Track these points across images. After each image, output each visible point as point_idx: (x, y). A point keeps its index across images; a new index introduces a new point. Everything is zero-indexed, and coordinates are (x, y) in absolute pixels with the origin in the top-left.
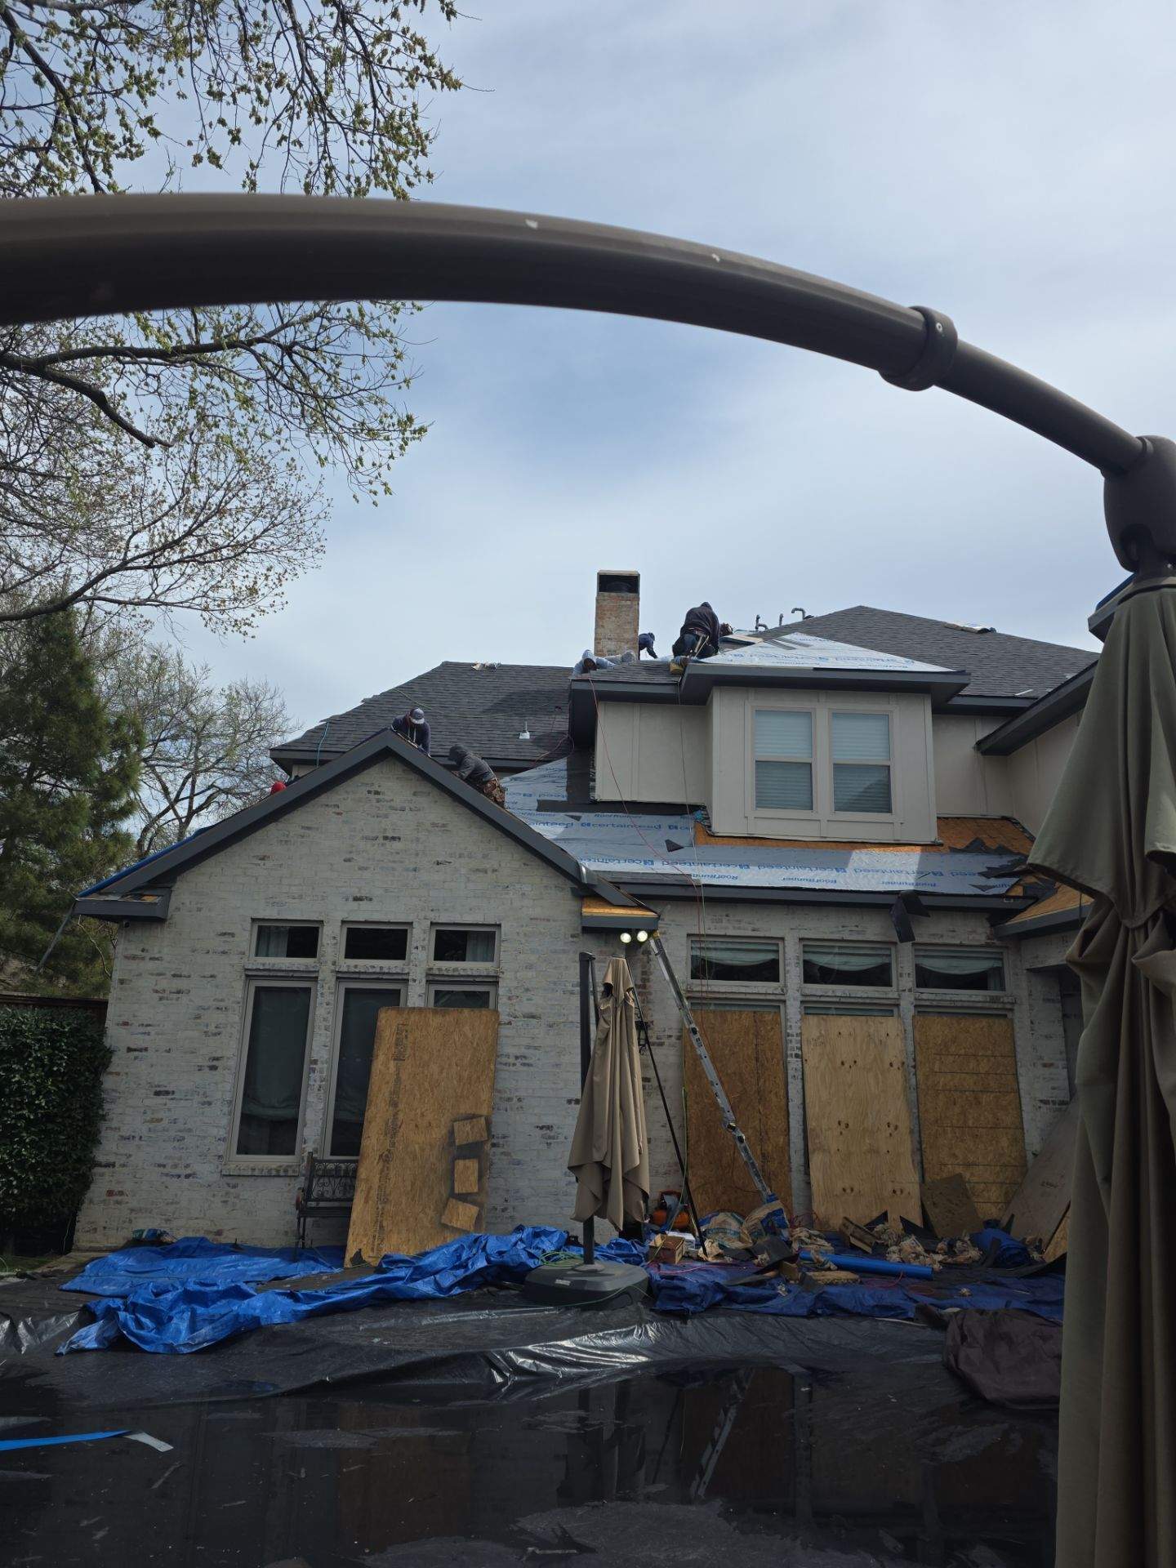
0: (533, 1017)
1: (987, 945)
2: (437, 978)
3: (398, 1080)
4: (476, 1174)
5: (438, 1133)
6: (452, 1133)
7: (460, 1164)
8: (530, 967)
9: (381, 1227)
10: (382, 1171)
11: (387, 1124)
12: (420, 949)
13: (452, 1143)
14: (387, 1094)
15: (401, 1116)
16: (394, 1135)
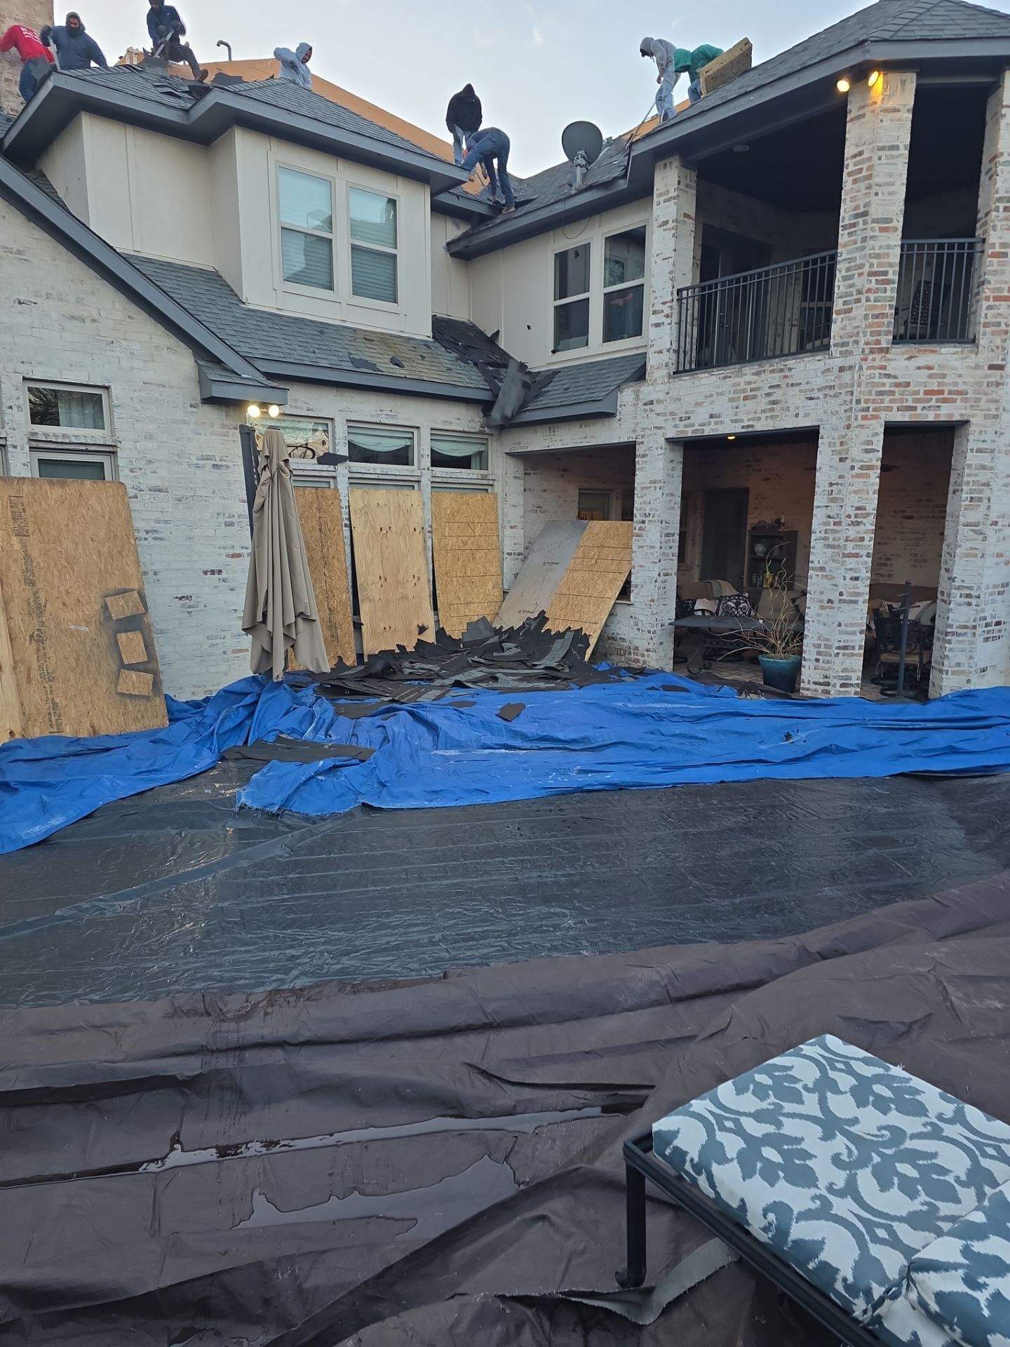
0: (160, 491)
1: (481, 433)
2: (41, 445)
3: (28, 557)
4: (142, 645)
5: (93, 608)
6: (105, 608)
7: (123, 637)
8: (150, 437)
9: (54, 703)
10: (38, 650)
11: (29, 604)
12: (15, 409)
13: (108, 618)
14: (19, 573)
15: (42, 595)
16: (40, 615)
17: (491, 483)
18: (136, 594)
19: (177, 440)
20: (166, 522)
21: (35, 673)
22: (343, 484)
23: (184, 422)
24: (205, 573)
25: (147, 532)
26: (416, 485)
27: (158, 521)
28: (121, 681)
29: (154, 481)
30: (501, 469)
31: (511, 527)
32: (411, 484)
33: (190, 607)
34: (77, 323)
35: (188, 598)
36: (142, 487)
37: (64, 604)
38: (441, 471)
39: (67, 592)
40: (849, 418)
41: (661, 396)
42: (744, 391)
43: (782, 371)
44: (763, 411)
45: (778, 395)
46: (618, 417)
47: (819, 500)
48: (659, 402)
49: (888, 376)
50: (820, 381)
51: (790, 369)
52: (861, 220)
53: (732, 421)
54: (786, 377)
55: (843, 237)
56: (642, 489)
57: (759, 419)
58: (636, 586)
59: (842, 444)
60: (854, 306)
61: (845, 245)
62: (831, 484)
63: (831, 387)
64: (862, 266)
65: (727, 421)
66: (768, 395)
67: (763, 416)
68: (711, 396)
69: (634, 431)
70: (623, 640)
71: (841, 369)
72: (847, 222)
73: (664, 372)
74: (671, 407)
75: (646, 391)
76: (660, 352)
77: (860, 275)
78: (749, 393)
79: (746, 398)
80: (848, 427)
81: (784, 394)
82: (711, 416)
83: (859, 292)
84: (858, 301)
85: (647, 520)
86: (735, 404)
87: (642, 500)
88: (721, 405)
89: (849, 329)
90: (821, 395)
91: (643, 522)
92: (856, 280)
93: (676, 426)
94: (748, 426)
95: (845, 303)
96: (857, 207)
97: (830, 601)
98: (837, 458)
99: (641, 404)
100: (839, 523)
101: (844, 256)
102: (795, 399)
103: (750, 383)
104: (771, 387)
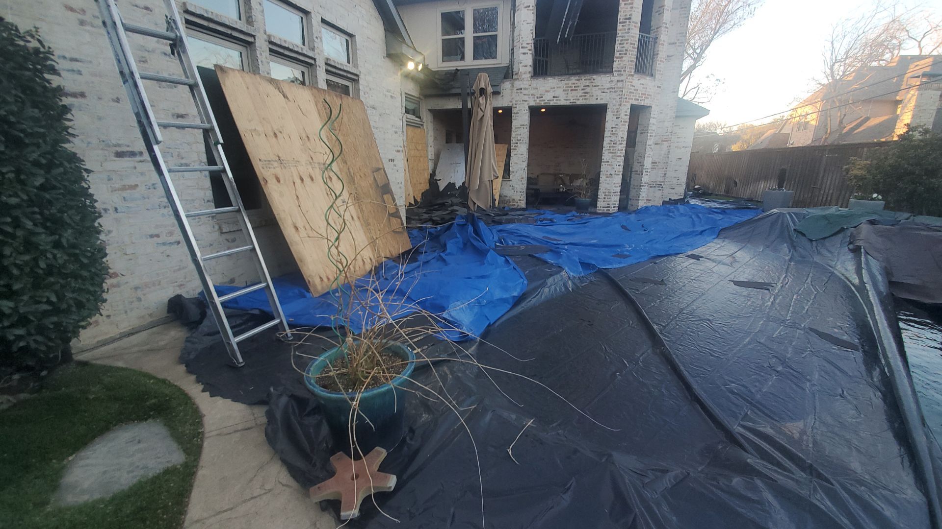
0: (374, 108)
2: (329, 68)
5: (371, 179)
6: (375, 179)
8: (370, 73)
13: (378, 185)
17: (423, 124)
19: (379, 77)
23: (381, 67)
28: (391, 224)
29: (372, 102)
30: (426, 117)
31: (431, 146)
36: (369, 105)
37: (360, 176)
39: (360, 169)
40: (621, 101)
41: (527, 86)
42: (571, 87)
43: (590, 80)
44: (581, 96)
45: (588, 89)
46: (501, 95)
47: (607, 134)
48: (525, 89)
49: (632, 86)
50: (608, 85)
51: (594, 79)
52: (628, 21)
53: (565, 100)
54: (592, 82)
55: (620, 27)
56: (516, 128)
57: (579, 99)
58: (513, 172)
59: (617, 112)
60: (624, 56)
61: (620, 30)
62: (612, 128)
63: (613, 88)
64: (628, 40)
65: (562, 99)
66: (582, 89)
67: (581, 98)
68: (554, 88)
69: (511, 102)
70: (506, 196)
71: (618, 81)
72: (621, 20)
73: (529, 75)
74: (532, 92)
75: (518, 84)
76: (526, 66)
77: (627, 43)
78: (573, 88)
79: (572, 90)
80: (620, 105)
81: (591, 89)
82: (554, 97)
83: (626, 50)
84: (626, 54)
85: (519, 142)
86: (566, 92)
87: (516, 133)
88: (559, 92)
89: (622, 65)
90: (608, 91)
91: (517, 143)
92: (625, 45)
93: (535, 101)
94: (573, 102)
95: (620, 54)
96: (626, 15)
97: (611, 174)
98: (615, 117)
99: (515, 89)
100: (616, 144)
101: (620, 35)
102: (596, 92)
103: (574, 84)
104: (584, 86)
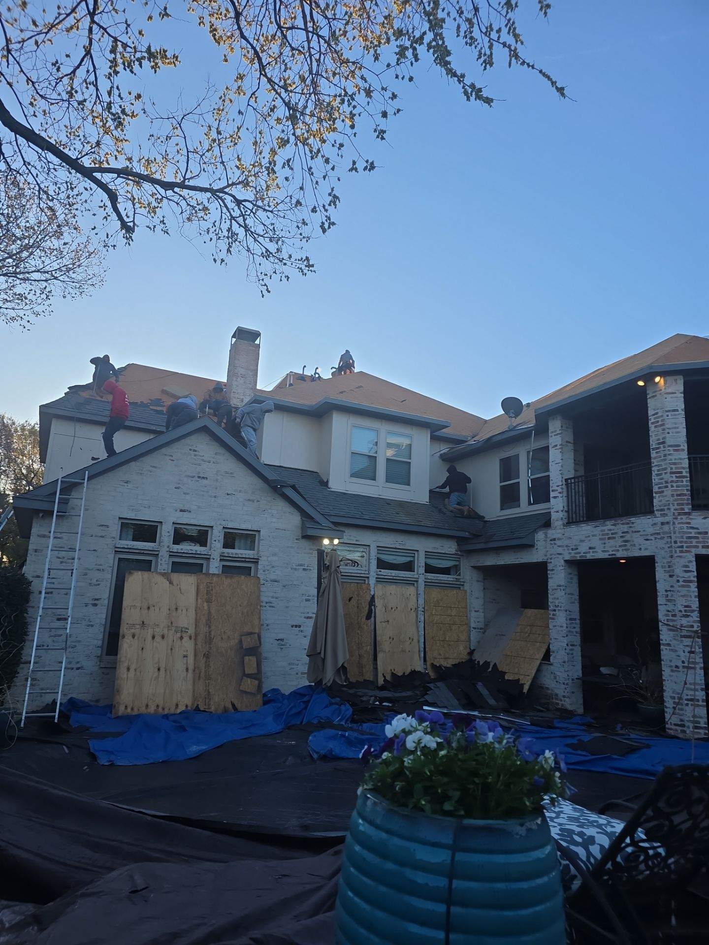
0: (276, 581)
2: (225, 558)
3: (210, 613)
4: (256, 663)
5: (234, 642)
6: (241, 641)
7: (247, 658)
8: (275, 555)
9: (209, 692)
10: (206, 662)
11: (206, 638)
12: (217, 541)
13: (241, 647)
14: (204, 621)
15: (213, 633)
16: (210, 643)
17: (462, 583)
18: (256, 635)
19: (288, 556)
20: (277, 598)
21: (203, 674)
22: (372, 581)
23: (292, 547)
24: (292, 626)
25: (267, 603)
26: (415, 583)
27: (273, 597)
28: (242, 684)
29: (273, 577)
30: (468, 575)
31: (475, 611)
32: (412, 583)
33: (282, 645)
34: (251, 503)
35: (282, 640)
36: (268, 580)
37: (222, 638)
38: (431, 576)
39: (224, 632)
40: (671, 551)
41: (560, 536)
42: (607, 534)
43: (628, 524)
44: (620, 546)
45: (628, 537)
46: (536, 548)
47: (661, 600)
48: (559, 539)
49: (693, 528)
50: (651, 530)
51: (633, 523)
52: (661, 446)
53: (603, 551)
54: (630, 527)
55: (653, 454)
56: (553, 590)
57: (618, 551)
58: (554, 652)
59: (669, 567)
60: (665, 489)
61: (655, 458)
62: (666, 591)
63: (658, 534)
64: (665, 469)
65: (599, 551)
66: (622, 537)
67: (620, 549)
68: (589, 536)
69: (546, 556)
70: (548, 689)
71: (663, 524)
72: (654, 446)
73: (560, 523)
74: (567, 542)
75: (552, 533)
76: (558, 512)
77: (666, 473)
78: (611, 536)
79: (609, 538)
80: (672, 557)
81: (632, 537)
82: (590, 548)
83: (666, 482)
84: (667, 487)
85: (557, 609)
86: (603, 542)
87: (553, 597)
88: (596, 542)
89: (664, 502)
90: (652, 538)
91: (555, 610)
92: (664, 476)
93: (570, 553)
94: (613, 555)
95: (659, 488)
96: (659, 440)
97: (677, 667)
98: (667, 575)
99: (548, 540)
100: (674, 615)
101: (655, 464)
102: (637, 539)
103: (610, 530)
104: (623, 533)
